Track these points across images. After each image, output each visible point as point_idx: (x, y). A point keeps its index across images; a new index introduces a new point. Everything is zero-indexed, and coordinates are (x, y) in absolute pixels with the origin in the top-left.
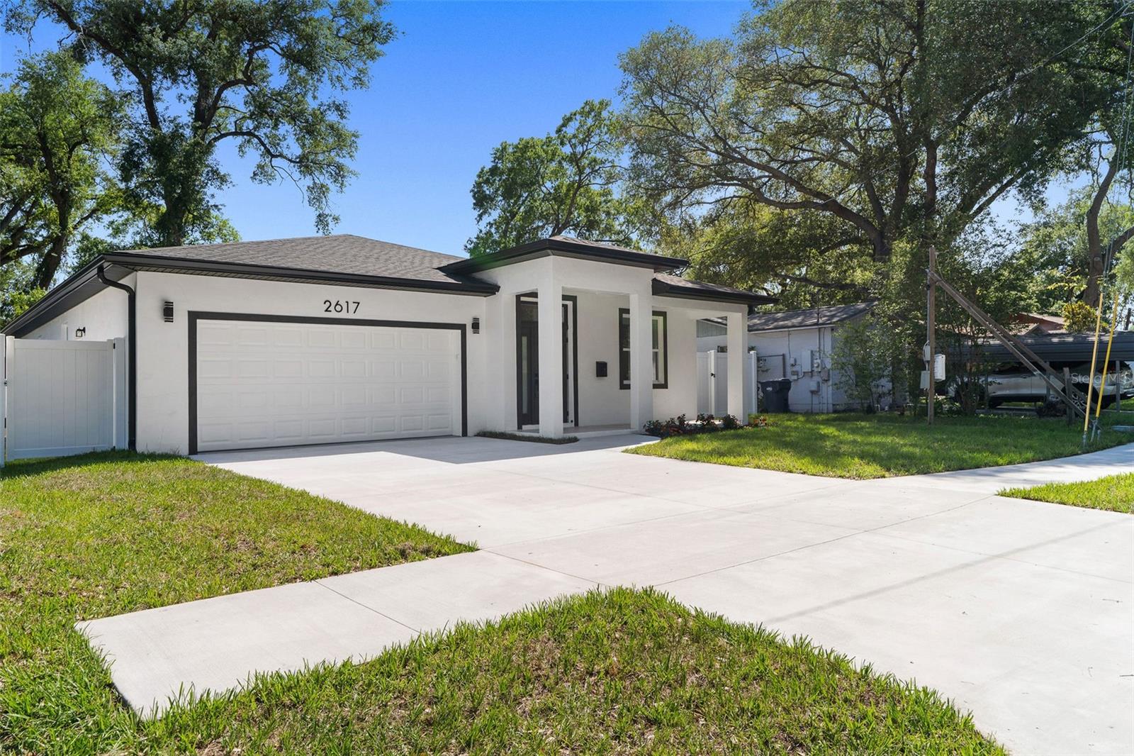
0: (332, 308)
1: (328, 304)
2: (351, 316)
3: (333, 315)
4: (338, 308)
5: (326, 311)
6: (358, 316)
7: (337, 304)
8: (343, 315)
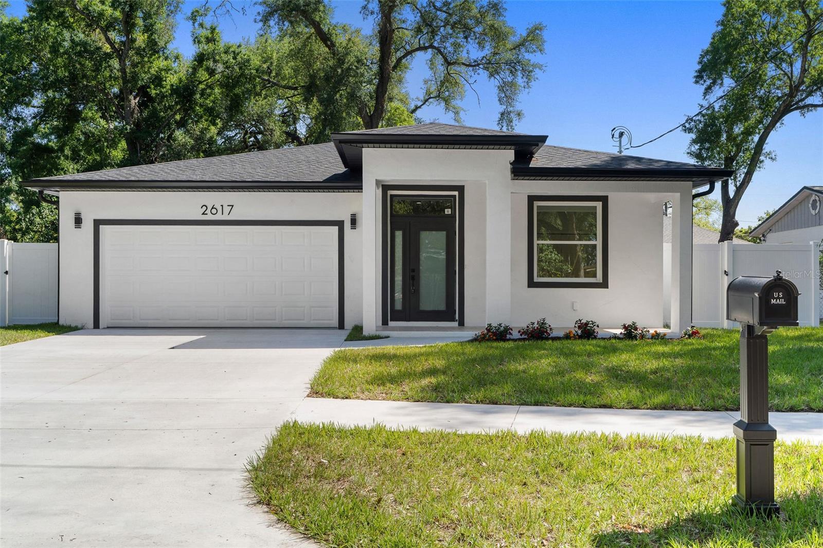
0: (208, 212)
1: (204, 208)
2: (225, 217)
3: (210, 217)
4: (214, 211)
5: (203, 214)
6: (232, 217)
7: (213, 208)
8: (219, 217)
